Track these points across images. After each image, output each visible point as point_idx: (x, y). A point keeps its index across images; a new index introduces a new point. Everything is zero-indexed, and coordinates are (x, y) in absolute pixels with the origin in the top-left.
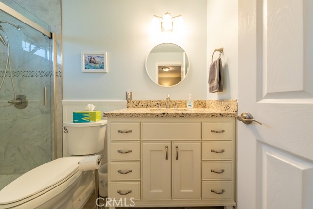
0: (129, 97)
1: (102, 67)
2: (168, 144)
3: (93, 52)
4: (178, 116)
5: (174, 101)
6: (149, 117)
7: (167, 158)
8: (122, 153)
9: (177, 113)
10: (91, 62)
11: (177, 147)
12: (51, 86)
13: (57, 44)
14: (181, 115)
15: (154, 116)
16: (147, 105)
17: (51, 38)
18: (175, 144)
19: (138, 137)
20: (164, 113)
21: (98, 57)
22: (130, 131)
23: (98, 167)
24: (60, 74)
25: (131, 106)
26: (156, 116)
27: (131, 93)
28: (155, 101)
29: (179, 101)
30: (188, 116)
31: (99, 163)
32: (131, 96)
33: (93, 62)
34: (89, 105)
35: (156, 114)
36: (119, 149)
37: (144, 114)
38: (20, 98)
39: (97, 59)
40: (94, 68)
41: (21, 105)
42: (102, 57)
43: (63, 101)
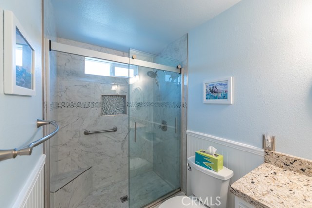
0: (269, 144)
1: (225, 97)
10: (212, 91)
12: (180, 116)
17: (180, 73)
21: (221, 84)
24: (186, 105)
25: (273, 162)
27: (273, 139)
32: (273, 144)
33: (215, 92)
34: (210, 147)
38: (164, 122)
39: (220, 88)
40: (216, 98)
41: (164, 128)
42: (225, 85)
43: (187, 131)
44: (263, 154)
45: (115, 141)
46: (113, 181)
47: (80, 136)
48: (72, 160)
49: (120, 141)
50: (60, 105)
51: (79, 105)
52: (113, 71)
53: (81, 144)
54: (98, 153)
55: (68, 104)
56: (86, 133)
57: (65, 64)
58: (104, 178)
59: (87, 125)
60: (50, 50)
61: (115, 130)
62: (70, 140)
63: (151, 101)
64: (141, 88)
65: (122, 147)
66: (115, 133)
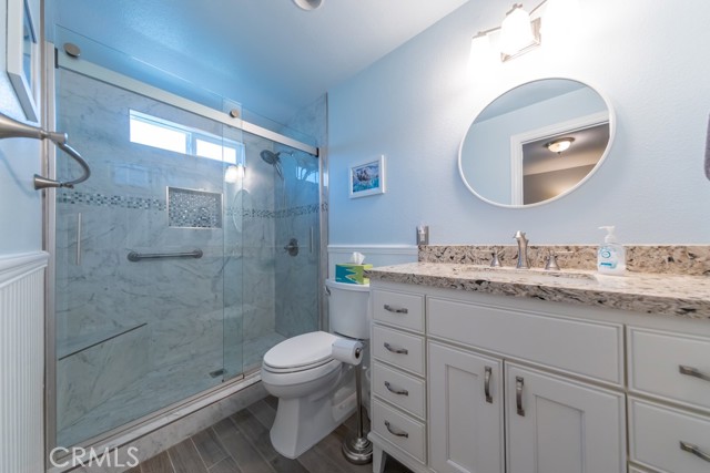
0: (422, 239)
1: (376, 184)
2: (494, 364)
3: (362, 162)
4: (524, 293)
5: (549, 249)
6: (441, 286)
7: (489, 398)
8: (390, 350)
9: (518, 286)
10: (361, 179)
11: (520, 380)
12: (317, 225)
13: (323, 163)
14: (532, 292)
15: (453, 284)
16: (464, 256)
17: (317, 156)
18: (514, 371)
19: (418, 326)
20: (479, 282)
21: (371, 167)
22: (405, 311)
23: (356, 362)
24: (326, 206)
25: (426, 258)
26: (459, 287)
27: (427, 229)
28: (484, 248)
29: (567, 248)
30: (559, 296)
31: (357, 355)
32: (427, 236)
33: (364, 179)
34: (355, 254)
35: (458, 280)
36: (388, 342)
37: (432, 278)
38: (293, 242)
39: (370, 172)
40: (365, 188)
41: (293, 250)
42: (376, 167)
43: (330, 246)
44: (417, 252)
45: (199, 276)
46: (193, 352)
47: (119, 263)
48: (98, 309)
49: (208, 277)
50: (69, 197)
51: (115, 201)
52: (192, 145)
53: (122, 278)
54: (161, 298)
55: (88, 198)
56: (134, 258)
57: (82, 116)
58: (175, 346)
59: (135, 241)
60: (57, 66)
61: (198, 255)
62: (94, 268)
63: (272, 209)
64: (249, 191)
65: (214, 289)
66: (199, 260)
